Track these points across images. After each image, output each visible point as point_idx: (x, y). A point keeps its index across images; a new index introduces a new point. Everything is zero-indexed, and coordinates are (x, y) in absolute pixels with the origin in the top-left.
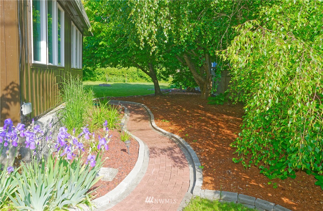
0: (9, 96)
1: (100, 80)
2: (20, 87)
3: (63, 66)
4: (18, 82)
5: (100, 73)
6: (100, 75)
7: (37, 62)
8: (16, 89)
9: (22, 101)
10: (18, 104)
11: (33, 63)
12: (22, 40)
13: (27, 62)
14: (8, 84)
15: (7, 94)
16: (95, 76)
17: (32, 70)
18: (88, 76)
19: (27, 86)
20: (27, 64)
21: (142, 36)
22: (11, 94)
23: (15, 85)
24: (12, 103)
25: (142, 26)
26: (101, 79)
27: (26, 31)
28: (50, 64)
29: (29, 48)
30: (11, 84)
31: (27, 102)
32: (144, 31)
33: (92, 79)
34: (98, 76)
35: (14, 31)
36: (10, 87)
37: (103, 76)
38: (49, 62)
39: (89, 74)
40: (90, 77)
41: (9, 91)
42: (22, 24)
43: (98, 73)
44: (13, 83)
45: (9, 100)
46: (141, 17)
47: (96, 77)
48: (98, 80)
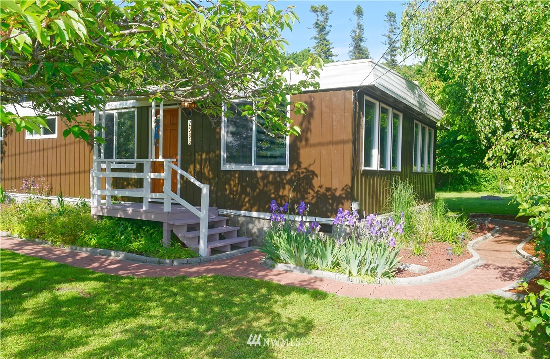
0: (344, 195)
1: (488, 189)
2: (352, 188)
3: (400, 170)
4: (350, 184)
5: (489, 178)
6: (488, 182)
7: (368, 169)
8: (349, 190)
9: (353, 199)
10: (349, 201)
11: (363, 169)
12: (356, 153)
13: (358, 169)
14: (344, 186)
15: (343, 194)
16: (480, 184)
17: (362, 175)
18: (468, 183)
19: (358, 189)
20: (358, 171)
21: (482, 134)
22: (346, 194)
23: (349, 187)
24: (346, 200)
25: (482, 123)
26: (491, 188)
27: (359, 144)
28: (382, 169)
29: (361, 157)
30: (346, 186)
31: (356, 200)
32: (485, 127)
33: (474, 187)
34: (485, 183)
35: (349, 148)
36: (345, 188)
37: (494, 183)
38: (380, 167)
39: (469, 180)
40: (471, 185)
41: (344, 191)
42: (356, 141)
43: (485, 178)
44: (347, 185)
45: (344, 198)
46: (481, 112)
47: (482, 184)
48: (485, 191)
